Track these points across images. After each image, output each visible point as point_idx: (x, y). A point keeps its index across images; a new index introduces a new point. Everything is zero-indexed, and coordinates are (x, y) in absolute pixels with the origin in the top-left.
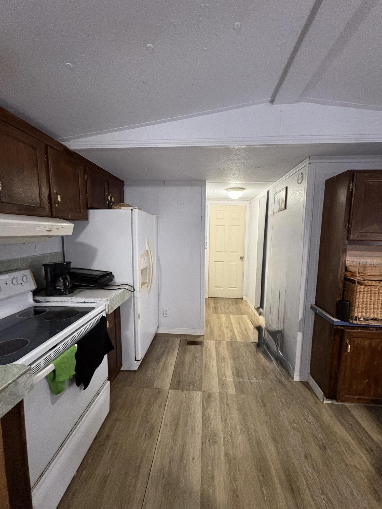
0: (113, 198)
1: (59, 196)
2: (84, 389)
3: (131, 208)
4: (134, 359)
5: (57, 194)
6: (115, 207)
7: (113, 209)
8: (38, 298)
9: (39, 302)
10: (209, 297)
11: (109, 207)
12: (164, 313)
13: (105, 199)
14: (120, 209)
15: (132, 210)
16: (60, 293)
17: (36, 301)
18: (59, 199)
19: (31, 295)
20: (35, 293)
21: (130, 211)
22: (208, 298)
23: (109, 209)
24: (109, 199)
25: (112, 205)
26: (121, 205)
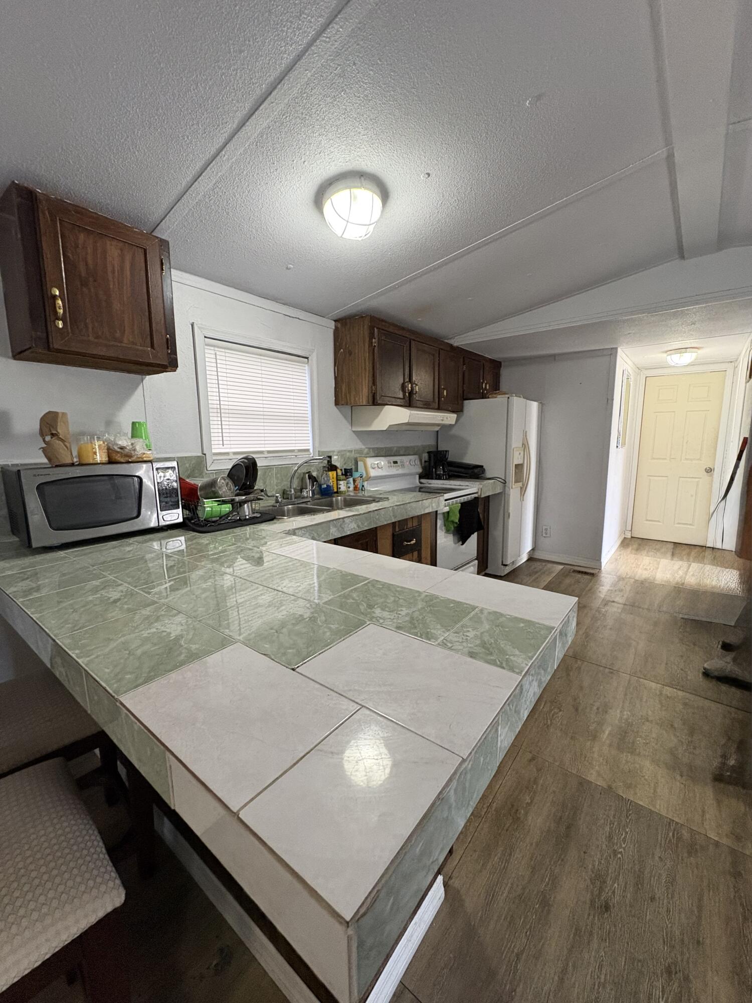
0: (488, 385)
1: (445, 391)
2: (462, 544)
3: (507, 396)
4: (501, 563)
5: (444, 389)
6: (490, 396)
7: (488, 398)
8: (422, 481)
9: (423, 483)
10: (632, 537)
11: (484, 396)
12: (544, 531)
13: (479, 387)
14: (496, 397)
15: (508, 398)
16: (439, 477)
17: (421, 483)
18: (445, 394)
19: (417, 477)
20: (421, 476)
21: (507, 399)
22: (630, 537)
23: (483, 398)
24: (484, 387)
25: (487, 393)
26: (496, 393)
